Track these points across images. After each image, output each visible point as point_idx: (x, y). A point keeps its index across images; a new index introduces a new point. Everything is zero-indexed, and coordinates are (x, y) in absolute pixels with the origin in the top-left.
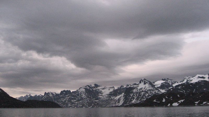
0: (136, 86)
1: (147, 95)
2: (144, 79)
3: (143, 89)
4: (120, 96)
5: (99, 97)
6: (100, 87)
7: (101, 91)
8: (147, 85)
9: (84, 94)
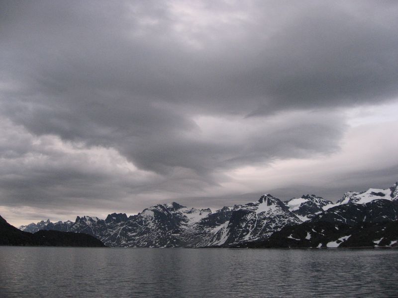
0: (252, 208)
1: (274, 225)
2: (269, 195)
3: (265, 214)
4: (222, 226)
5: (180, 227)
6: (184, 209)
7: (185, 216)
8: (273, 207)
9: (153, 222)
